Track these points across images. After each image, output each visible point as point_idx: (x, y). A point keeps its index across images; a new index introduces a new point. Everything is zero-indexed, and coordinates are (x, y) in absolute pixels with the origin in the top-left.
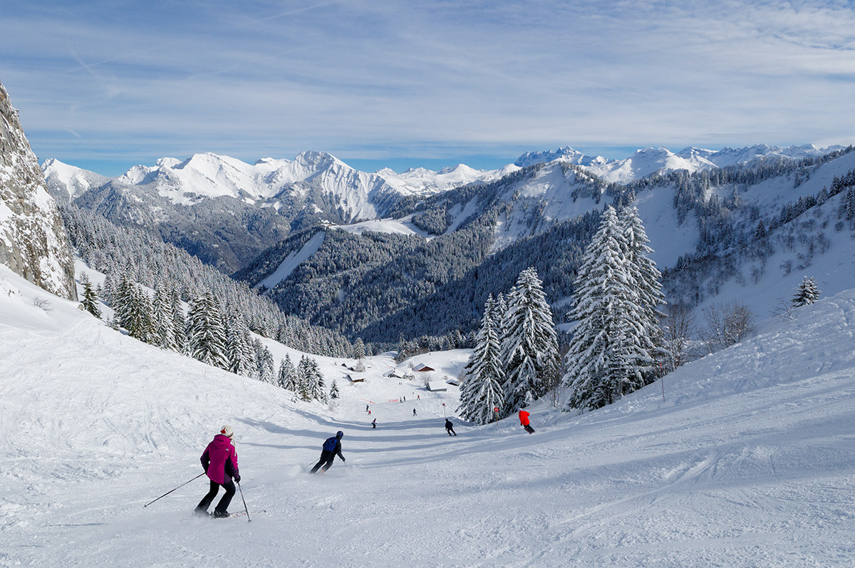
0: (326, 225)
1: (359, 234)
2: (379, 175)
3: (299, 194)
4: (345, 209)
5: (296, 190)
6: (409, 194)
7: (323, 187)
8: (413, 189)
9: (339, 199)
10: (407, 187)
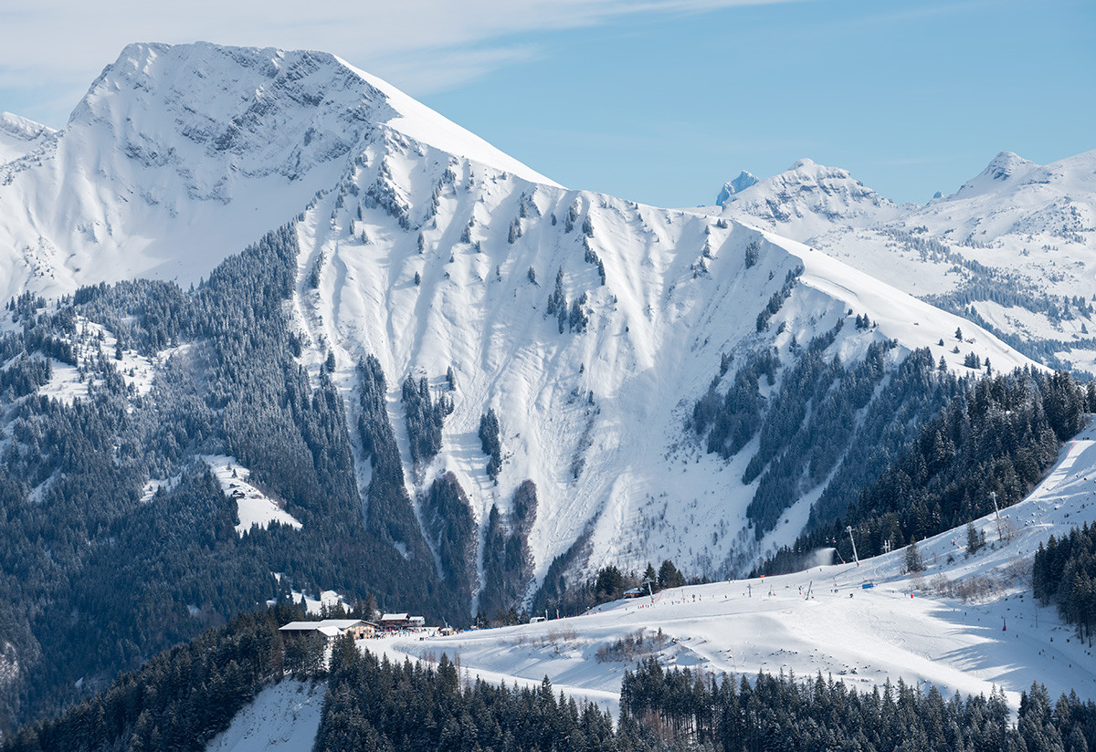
0: (331, 629)
1: (606, 695)
2: (752, 223)
3: (114, 383)
4: (480, 499)
5: (85, 353)
6: (1005, 363)
7: (300, 325)
8: (1038, 327)
9: (436, 416)
10: (986, 309)
